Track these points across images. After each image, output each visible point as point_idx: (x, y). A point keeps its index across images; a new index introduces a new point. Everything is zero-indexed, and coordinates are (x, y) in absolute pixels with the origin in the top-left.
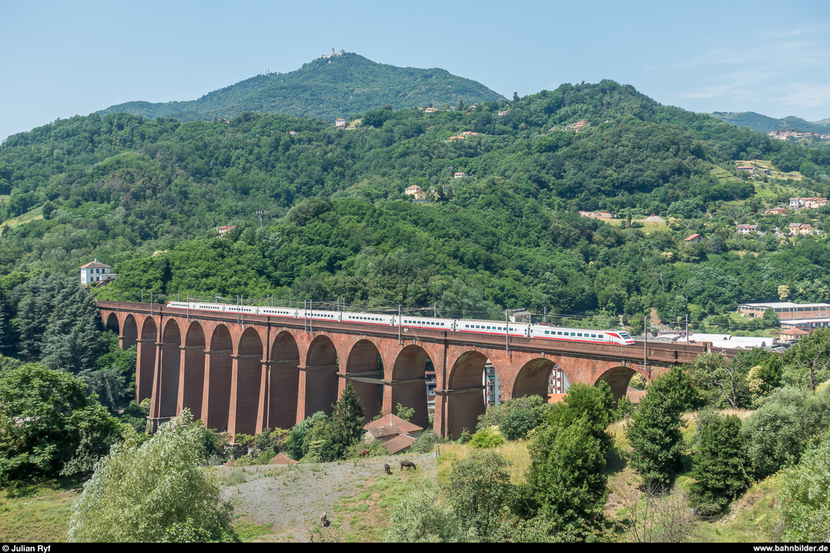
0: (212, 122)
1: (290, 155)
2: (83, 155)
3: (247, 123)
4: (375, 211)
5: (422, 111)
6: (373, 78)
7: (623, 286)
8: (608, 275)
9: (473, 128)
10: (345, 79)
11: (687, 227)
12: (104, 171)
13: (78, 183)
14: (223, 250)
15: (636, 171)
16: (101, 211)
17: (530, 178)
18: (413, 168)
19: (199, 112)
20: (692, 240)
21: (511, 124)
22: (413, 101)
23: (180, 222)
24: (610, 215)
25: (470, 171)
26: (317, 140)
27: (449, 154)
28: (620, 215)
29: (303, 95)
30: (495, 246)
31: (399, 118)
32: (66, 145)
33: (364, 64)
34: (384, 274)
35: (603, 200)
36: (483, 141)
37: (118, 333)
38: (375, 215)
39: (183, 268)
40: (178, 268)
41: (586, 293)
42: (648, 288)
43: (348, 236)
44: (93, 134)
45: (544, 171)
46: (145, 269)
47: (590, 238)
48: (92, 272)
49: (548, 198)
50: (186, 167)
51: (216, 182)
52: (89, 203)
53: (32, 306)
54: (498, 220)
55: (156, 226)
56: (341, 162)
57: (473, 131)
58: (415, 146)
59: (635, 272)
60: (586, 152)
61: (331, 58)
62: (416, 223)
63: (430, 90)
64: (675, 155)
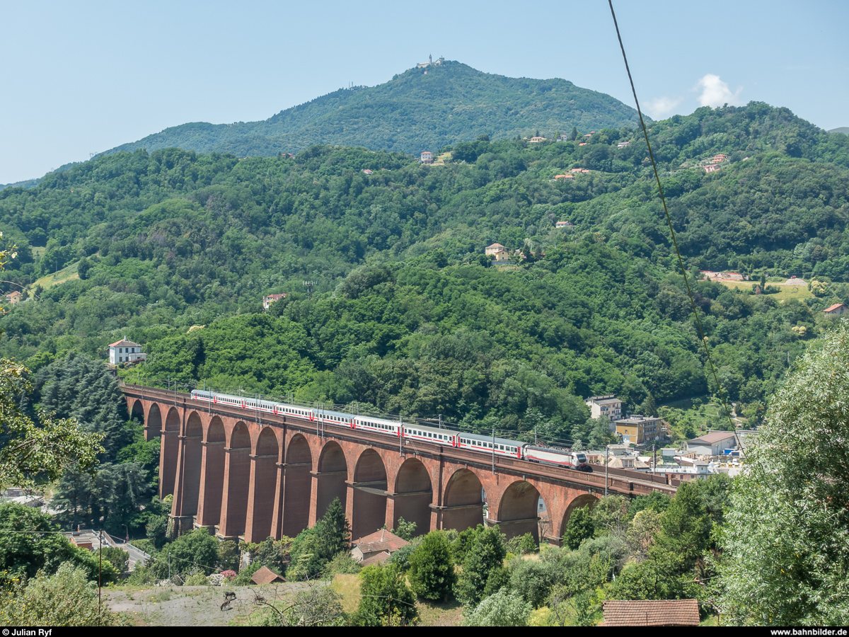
0: (276, 158)
1: (362, 199)
2: (128, 198)
3: (316, 159)
4: (439, 281)
5: (526, 141)
6: (478, 92)
7: (740, 369)
8: (724, 353)
9: (584, 164)
10: (443, 94)
11: (834, 292)
12: (148, 221)
13: (119, 235)
14: (264, 327)
15: (775, 222)
16: (141, 270)
17: (643, 231)
18: (507, 215)
19: (267, 137)
20: (833, 311)
21: (632, 159)
22: (526, 120)
23: (231, 282)
24: (740, 277)
25: (575, 219)
26: (396, 180)
27: (553, 197)
28: (753, 277)
29: (392, 115)
30: (585, 319)
31: (495, 151)
32: (107, 187)
33: (467, 75)
34: (438, 358)
35: (733, 258)
36: (595, 181)
37: (142, 423)
38: (439, 285)
39: (217, 349)
40: (212, 349)
41: (692, 377)
42: (771, 370)
43: (403, 312)
44: (139, 174)
45: (662, 222)
46: (177, 350)
47: (706, 309)
48: (121, 351)
49: (664, 256)
50: (241, 215)
51: (275, 233)
52: (129, 260)
53: (56, 390)
54: (592, 287)
55: (204, 286)
56: (422, 207)
57: (586, 168)
58: (511, 187)
59: (757, 350)
60: (715, 199)
61: (427, 67)
62: (488, 293)
63: (547, 107)
64: (826, 203)
